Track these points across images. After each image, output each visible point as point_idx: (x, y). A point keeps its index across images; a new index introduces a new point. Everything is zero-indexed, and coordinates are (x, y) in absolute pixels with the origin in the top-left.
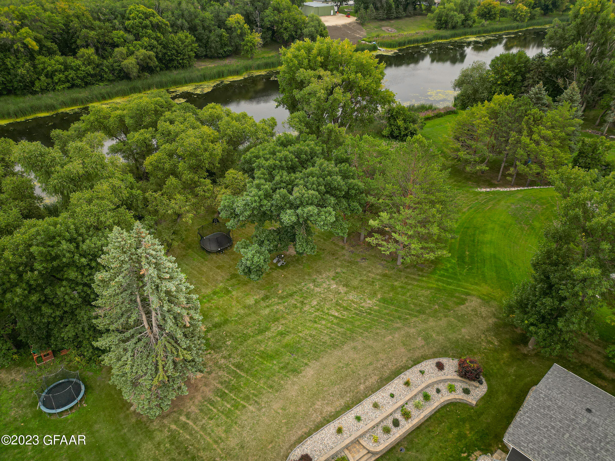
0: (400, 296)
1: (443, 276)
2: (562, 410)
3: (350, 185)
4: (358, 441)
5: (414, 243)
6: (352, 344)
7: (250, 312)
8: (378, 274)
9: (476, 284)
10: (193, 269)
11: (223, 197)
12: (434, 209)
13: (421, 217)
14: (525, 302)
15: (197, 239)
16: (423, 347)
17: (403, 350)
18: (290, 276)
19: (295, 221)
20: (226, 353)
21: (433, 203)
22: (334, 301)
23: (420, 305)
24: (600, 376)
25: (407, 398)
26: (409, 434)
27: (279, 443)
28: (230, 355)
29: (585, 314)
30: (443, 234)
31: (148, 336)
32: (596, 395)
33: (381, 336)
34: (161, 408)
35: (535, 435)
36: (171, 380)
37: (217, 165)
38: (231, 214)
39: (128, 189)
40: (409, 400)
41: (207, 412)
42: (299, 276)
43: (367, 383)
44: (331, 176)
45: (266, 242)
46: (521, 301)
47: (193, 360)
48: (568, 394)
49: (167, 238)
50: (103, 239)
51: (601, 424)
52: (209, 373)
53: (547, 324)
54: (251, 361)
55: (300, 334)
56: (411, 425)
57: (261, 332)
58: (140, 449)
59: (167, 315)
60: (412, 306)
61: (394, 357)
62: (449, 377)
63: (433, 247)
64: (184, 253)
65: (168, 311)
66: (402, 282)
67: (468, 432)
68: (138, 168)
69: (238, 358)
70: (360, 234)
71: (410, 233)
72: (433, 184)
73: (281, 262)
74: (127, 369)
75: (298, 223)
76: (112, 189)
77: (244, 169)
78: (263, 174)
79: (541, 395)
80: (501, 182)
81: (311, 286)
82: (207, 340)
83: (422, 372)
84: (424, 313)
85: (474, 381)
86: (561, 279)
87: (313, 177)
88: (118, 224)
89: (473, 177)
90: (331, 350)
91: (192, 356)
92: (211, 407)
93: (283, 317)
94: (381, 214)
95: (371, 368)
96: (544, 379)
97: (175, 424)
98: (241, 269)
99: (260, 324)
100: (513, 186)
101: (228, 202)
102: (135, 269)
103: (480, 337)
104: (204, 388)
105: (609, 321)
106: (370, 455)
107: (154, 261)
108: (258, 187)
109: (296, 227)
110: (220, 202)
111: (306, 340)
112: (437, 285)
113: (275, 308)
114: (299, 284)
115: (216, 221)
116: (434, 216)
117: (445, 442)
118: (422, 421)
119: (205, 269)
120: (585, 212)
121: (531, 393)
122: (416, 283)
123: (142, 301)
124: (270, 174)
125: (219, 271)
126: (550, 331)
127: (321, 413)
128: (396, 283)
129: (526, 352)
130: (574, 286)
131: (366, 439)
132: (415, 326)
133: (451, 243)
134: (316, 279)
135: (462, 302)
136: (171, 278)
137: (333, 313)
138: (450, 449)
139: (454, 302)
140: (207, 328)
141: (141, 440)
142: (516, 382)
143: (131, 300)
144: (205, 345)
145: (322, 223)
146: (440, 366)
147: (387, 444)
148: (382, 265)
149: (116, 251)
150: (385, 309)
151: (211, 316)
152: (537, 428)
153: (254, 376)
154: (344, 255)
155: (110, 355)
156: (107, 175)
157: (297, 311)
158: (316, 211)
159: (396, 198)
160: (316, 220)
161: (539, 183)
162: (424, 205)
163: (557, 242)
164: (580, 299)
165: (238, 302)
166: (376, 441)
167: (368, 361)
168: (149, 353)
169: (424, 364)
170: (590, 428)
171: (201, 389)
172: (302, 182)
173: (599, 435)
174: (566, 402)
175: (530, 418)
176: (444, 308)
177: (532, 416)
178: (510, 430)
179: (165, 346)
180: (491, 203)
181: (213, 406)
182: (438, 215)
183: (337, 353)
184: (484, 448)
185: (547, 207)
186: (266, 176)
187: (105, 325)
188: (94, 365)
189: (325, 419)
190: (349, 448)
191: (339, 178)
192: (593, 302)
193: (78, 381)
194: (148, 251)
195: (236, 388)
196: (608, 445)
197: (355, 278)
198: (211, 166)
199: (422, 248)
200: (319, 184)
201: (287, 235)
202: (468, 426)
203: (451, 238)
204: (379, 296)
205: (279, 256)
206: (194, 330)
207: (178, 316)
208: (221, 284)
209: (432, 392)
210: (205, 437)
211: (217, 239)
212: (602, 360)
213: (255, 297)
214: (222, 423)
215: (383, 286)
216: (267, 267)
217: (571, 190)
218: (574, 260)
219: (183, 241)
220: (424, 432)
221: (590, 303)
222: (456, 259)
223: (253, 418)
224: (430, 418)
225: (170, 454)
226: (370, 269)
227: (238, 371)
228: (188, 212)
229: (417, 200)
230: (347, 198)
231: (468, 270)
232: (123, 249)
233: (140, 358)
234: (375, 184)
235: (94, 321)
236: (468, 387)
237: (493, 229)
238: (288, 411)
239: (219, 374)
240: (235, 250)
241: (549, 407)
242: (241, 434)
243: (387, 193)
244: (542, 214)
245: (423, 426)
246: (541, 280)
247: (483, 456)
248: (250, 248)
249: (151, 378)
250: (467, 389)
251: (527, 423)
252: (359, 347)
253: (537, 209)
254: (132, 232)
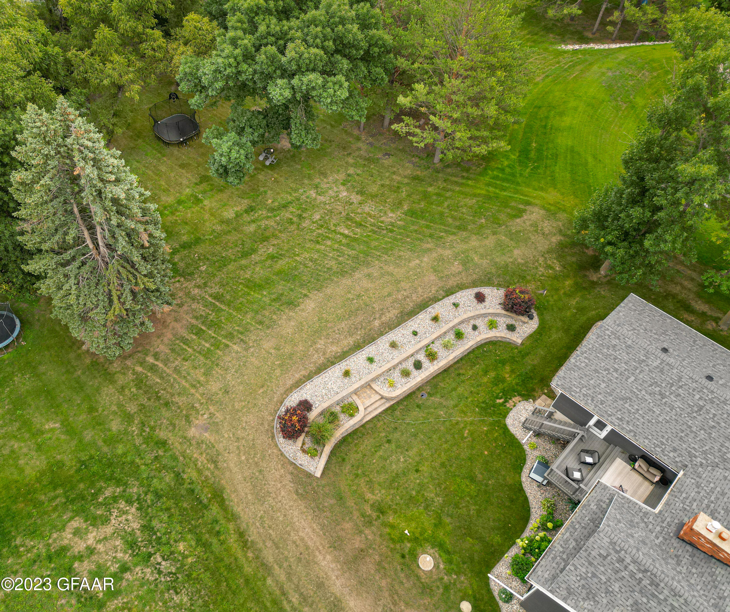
0: (434, 207)
1: (496, 178)
2: (631, 349)
3: (371, 39)
4: (369, 385)
5: (460, 131)
6: (366, 271)
7: (228, 228)
8: (405, 177)
9: (542, 189)
10: (147, 168)
11: (183, 59)
12: (494, 79)
13: (472, 92)
14: (605, 213)
15: (148, 123)
16: (460, 273)
17: (433, 278)
18: (282, 179)
19: (290, 96)
20: (199, 281)
21: (492, 68)
22: (344, 214)
23: (460, 219)
24: (688, 309)
25: (434, 336)
26: (434, 378)
27: (272, 387)
28: (205, 284)
29: (684, 229)
30: (503, 117)
31: (94, 258)
32: (678, 331)
33: (405, 259)
34: (122, 347)
35: (592, 379)
36: (130, 314)
37: (170, 6)
38: (195, 86)
39: (40, 44)
40: (436, 339)
41: (180, 352)
42: (296, 180)
43: (384, 319)
44: (344, 25)
45: (248, 130)
46: (600, 212)
47: (157, 290)
48: (642, 331)
49: (106, 121)
50: (14, 122)
51: (677, 365)
52: (180, 305)
53: (630, 243)
54: (234, 292)
55: (298, 258)
56: (436, 368)
57: (245, 255)
58: (99, 394)
59: (117, 231)
60: (450, 220)
61: (421, 286)
62: (491, 311)
63: (487, 137)
64: (132, 145)
65: (117, 226)
66: (439, 188)
67: (507, 376)
68: (50, 11)
69: (217, 288)
70: (383, 117)
71: (455, 116)
72: (496, 37)
73: (270, 160)
74: (72, 299)
75: (293, 100)
76: (17, 45)
77: (210, 13)
78: (240, 21)
79: (607, 332)
80: (598, 35)
81: (312, 193)
82: (174, 264)
83: (456, 305)
84: (465, 229)
85: (523, 315)
86: (660, 181)
87: (316, 26)
88: (33, 100)
89: (556, 26)
90: (338, 277)
91: (155, 284)
92: (185, 347)
93: (274, 236)
94: (416, 86)
95: (389, 300)
96: (613, 313)
97: (141, 366)
98: (213, 168)
99: (243, 245)
100: (614, 41)
101: (189, 67)
102: (66, 167)
103: (537, 261)
104: (174, 324)
105: (714, 239)
106: (383, 401)
107: (91, 155)
108: (234, 42)
109: (290, 106)
110: (178, 67)
111: (305, 266)
112: (487, 191)
113: (263, 223)
114: (296, 190)
115: (174, 96)
116: (492, 89)
117: (478, 386)
118: (451, 363)
119: (163, 169)
120: (713, 81)
121: (594, 330)
122: (458, 189)
123: (80, 212)
124: (251, 21)
125: (184, 171)
126: (632, 252)
127: (324, 354)
128: (430, 189)
129: (595, 279)
130: (676, 190)
131: (379, 383)
132: (451, 247)
133: (513, 130)
134: (319, 183)
135: (519, 213)
136: (118, 181)
137: (342, 231)
138: (482, 394)
139: (509, 214)
140: (173, 249)
141: (100, 383)
142: (578, 316)
143: (66, 211)
144: (172, 270)
145: (329, 100)
146: (480, 298)
147: (406, 389)
148: (413, 163)
149: (35, 141)
150: (413, 225)
151: (177, 233)
152: (596, 371)
153: (238, 310)
154: (359, 149)
155: (47, 283)
156: (6, 22)
157: (293, 227)
158: (320, 81)
159: (438, 61)
160: (320, 96)
161: (653, 36)
162: (479, 72)
163: (664, 128)
164: (681, 208)
165: (212, 215)
166: (392, 385)
167: (385, 292)
168: (99, 280)
169: (459, 294)
170: (662, 371)
171: (171, 326)
172: (299, 34)
173: (671, 378)
174: (638, 340)
175: (589, 360)
176: (493, 222)
177: (591, 357)
178: (561, 373)
179: (119, 271)
180: (579, 68)
181: (187, 345)
182: (498, 88)
183: (346, 281)
184: (526, 393)
185: (658, 75)
186: (245, 26)
187: (35, 243)
188: (28, 294)
189: (329, 361)
190: (358, 393)
191: (355, 28)
192: (697, 214)
193: (10, 314)
194: (81, 141)
195: (216, 325)
196: (680, 390)
197: (374, 182)
198: (161, 7)
199: (470, 138)
200: (325, 38)
201: (277, 118)
202: (508, 368)
203: (514, 123)
204: (406, 207)
205: (267, 150)
206: (155, 251)
207: (132, 233)
208: (188, 190)
209: (467, 329)
210: (179, 380)
211: (177, 123)
212: (695, 289)
213: (236, 209)
214: (199, 365)
215: (412, 193)
216: (250, 167)
217: (698, 47)
218: (683, 154)
219: (129, 126)
220: (453, 375)
221: (694, 214)
222: (517, 154)
223: (238, 359)
224: (461, 359)
225: (137, 399)
226: (395, 169)
227: (217, 303)
228: (132, 82)
229: (470, 64)
230: (367, 61)
231: (532, 170)
232: (44, 138)
233: (87, 287)
234: (409, 37)
235: (20, 238)
236: (514, 322)
237: (575, 109)
238: (282, 351)
239: (193, 307)
240: (203, 141)
241: (614, 346)
242: (225, 377)
243: (425, 52)
244: (650, 85)
245: (452, 369)
246: (632, 183)
247: (523, 403)
248: (225, 138)
249: (104, 311)
250: (512, 325)
251: (583, 365)
252: (375, 274)
253: (643, 78)
254: (55, 112)
